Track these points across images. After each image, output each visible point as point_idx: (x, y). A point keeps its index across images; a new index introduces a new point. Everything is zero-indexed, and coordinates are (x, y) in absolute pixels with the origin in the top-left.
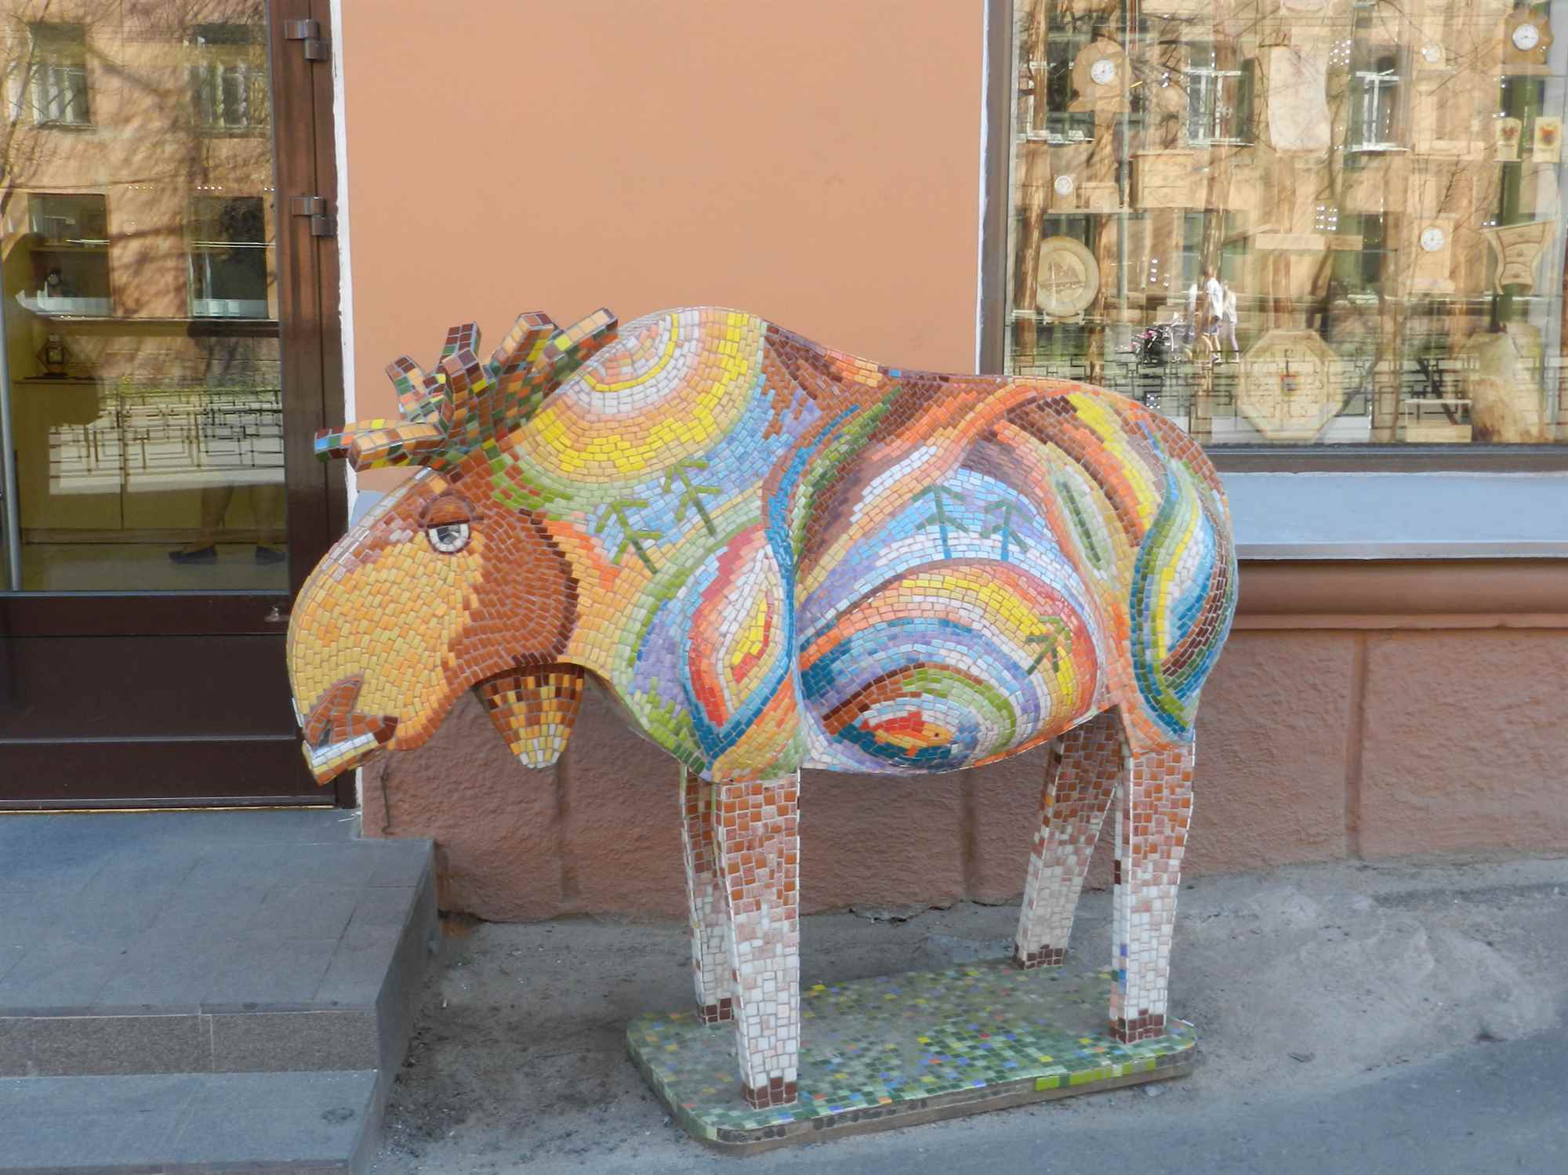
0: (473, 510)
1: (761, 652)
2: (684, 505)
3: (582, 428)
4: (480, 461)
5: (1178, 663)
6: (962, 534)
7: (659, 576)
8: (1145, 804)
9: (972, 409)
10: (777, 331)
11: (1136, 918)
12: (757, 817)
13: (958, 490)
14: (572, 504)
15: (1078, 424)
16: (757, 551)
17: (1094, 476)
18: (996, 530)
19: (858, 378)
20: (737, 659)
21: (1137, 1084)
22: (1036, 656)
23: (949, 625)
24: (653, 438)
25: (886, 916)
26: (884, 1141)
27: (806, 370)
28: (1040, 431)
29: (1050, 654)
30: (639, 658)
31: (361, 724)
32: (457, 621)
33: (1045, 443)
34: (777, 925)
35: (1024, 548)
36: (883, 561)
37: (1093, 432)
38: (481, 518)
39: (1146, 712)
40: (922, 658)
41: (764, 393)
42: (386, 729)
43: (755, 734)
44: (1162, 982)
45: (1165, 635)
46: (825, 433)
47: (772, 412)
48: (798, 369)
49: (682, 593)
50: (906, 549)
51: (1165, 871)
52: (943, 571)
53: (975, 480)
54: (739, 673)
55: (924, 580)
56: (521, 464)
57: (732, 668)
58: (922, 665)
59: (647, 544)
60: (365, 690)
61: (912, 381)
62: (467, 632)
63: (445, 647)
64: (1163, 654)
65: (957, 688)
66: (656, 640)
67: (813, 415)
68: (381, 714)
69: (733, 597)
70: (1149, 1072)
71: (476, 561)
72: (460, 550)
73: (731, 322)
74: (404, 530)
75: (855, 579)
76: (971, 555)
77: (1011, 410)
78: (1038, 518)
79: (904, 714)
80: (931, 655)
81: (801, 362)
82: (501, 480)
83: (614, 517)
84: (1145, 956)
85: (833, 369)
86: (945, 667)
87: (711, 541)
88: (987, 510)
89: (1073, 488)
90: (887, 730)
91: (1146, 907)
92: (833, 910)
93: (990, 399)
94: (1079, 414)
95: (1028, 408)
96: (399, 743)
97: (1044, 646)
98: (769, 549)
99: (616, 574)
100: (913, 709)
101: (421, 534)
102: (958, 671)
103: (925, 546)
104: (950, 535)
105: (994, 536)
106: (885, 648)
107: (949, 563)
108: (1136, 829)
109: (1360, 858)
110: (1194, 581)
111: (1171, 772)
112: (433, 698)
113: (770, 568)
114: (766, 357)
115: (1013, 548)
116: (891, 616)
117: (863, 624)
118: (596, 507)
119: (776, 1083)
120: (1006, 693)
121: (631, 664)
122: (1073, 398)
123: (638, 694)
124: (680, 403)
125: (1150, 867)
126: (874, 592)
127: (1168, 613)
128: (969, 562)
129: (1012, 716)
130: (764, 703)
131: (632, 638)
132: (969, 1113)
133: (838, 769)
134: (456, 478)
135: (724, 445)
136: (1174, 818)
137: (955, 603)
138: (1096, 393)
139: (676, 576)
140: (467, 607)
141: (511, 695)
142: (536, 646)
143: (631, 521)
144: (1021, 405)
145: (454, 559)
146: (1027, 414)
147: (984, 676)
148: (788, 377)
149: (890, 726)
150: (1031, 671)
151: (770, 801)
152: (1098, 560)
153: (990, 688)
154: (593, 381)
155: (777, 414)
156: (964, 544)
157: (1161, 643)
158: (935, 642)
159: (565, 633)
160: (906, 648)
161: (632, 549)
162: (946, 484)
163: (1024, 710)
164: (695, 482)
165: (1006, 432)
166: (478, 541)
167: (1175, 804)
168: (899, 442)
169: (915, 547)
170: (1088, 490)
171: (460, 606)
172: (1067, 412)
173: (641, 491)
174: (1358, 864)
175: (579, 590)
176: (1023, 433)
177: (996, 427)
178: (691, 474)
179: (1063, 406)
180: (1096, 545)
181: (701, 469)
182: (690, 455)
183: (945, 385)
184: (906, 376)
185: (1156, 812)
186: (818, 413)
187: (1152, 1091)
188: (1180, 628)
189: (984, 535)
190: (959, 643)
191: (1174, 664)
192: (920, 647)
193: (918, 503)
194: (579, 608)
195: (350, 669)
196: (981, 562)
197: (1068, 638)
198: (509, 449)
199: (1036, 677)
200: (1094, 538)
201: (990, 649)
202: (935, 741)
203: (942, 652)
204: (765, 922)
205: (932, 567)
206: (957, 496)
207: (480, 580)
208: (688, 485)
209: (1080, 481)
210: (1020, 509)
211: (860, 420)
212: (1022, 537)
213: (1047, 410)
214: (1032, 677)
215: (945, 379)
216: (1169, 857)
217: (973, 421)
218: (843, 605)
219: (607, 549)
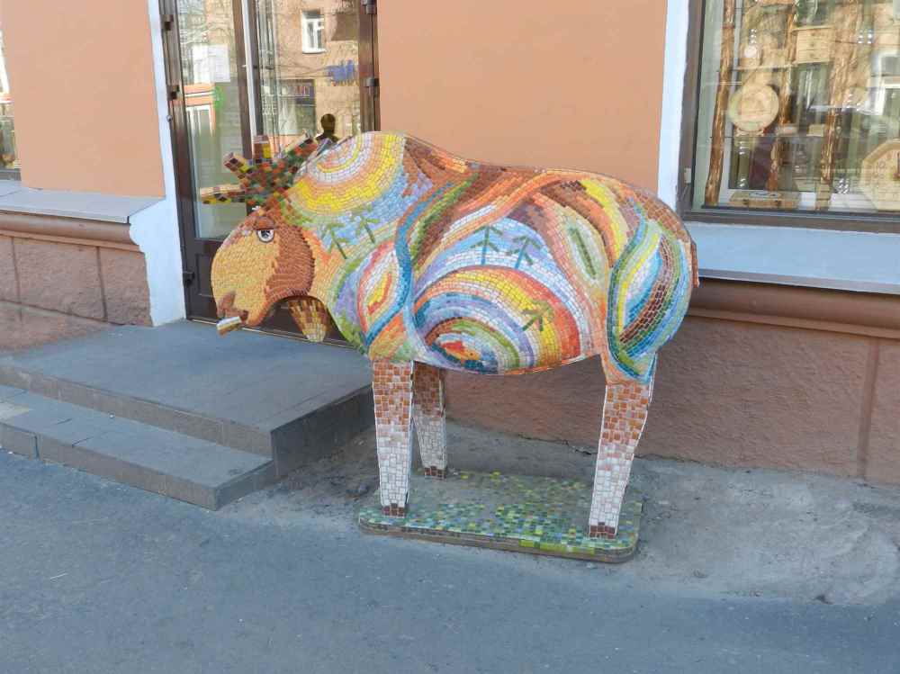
0: (274, 223)
1: (382, 302)
2: (360, 228)
3: (317, 188)
4: (276, 202)
5: (628, 336)
6: (494, 252)
7: (347, 260)
8: (613, 412)
9: (519, 186)
10: (410, 144)
11: (601, 472)
12: (390, 380)
13: (501, 229)
14: (312, 224)
15: (586, 197)
16: (388, 252)
17: (596, 227)
18: (516, 252)
19: (454, 168)
20: (371, 303)
21: (583, 558)
22: (528, 321)
23: (478, 300)
24: (347, 195)
25: (582, 449)
26: (433, 546)
27: (426, 164)
28: (563, 200)
29: (538, 321)
30: (338, 297)
31: (235, 312)
32: (270, 272)
33: (564, 206)
34: (398, 432)
35: (530, 263)
36: (449, 263)
37: (596, 202)
38: (278, 227)
39: (612, 361)
40: (461, 314)
41: (403, 175)
42: (244, 315)
43: (380, 341)
44: (616, 511)
45: (623, 321)
46: (434, 196)
47: (406, 185)
48: (421, 163)
49: (357, 269)
50: (462, 258)
51: (624, 451)
52: (479, 271)
53: (512, 224)
54: (372, 310)
55: (467, 274)
56: (292, 204)
57: (368, 307)
58: (460, 318)
59: (343, 245)
60: (237, 297)
61: (485, 171)
62: (274, 277)
63: (265, 283)
64: (621, 330)
65: (480, 332)
66: (346, 290)
67: (428, 186)
68: (242, 309)
69: (373, 273)
70: (590, 555)
71: (276, 246)
72: (270, 241)
73: (387, 139)
74: (248, 230)
75: (436, 271)
76: (497, 264)
77: (543, 188)
78: (545, 247)
79: (453, 341)
80: (467, 313)
81: (424, 160)
82: (285, 211)
83: (328, 231)
84: (605, 494)
85: (441, 164)
86: (474, 320)
87: (372, 246)
88: (515, 240)
89: (581, 232)
90: (449, 348)
91: (609, 468)
92: (557, 440)
93: (530, 181)
94: (587, 191)
95: (554, 187)
96: (250, 322)
97: (534, 316)
98: (394, 253)
99: (329, 257)
100: (458, 339)
101: (254, 233)
102: (480, 323)
103: (474, 257)
104: (488, 252)
105: (514, 255)
106: (444, 307)
107: (483, 267)
108: (606, 424)
109: (865, 478)
110: (640, 290)
111: (633, 397)
112: (261, 305)
113: (393, 261)
114: (405, 156)
115: (524, 262)
116: (447, 291)
117: (437, 294)
118: (322, 225)
119: (395, 506)
120: (509, 339)
121: (334, 300)
122: (583, 182)
123: (337, 314)
124: (359, 179)
125: (614, 447)
126: (443, 278)
127: (624, 308)
128: (494, 268)
129: (514, 351)
130: (384, 325)
131: (336, 288)
132: (482, 546)
133: (431, 364)
134: (268, 209)
135: (381, 200)
136: (633, 424)
137: (483, 289)
138: (600, 180)
139: (355, 261)
140: (273, 266)
141: (298, 308)
142: (300, 287)
143: (336, 233)
144: (549, 185)
145: (268, 245)
146: (554, 190)
147: (496, 328)
148: (416, 167)
149: (449, 345)
150: (525, 328)
151: (397, 373)
152: (594, 273)
153: (500, 335)
154: (320, 167)
155: (410, 185)
156: (493, 258)
157: (620, 324)
158: (469, 307)
159: (310, 283)
160: (453, 308)
161: (336, 246)
162: (494, 226)
163: (521, 349)
164: (366, 217)
165: (540, 200)
166: (277, 238)
167: (633, 415)
168: (475, 202)
169: (467, 257)
170: (590, 234)
171: (270, 265)
172: (580, 189)
173: (341, 219)
174: (861, 481)
175: (315, 264)
176: (550, 200)
177: (534, 197)
178: (364, 212)
179: (578, 186)
180: (593, 264)
181: (369, 211)
182: (364, 205)
183: (504, 173)
184: (482, 167)
185: (621, 418)
186: (431, 186)
187: (590, 565)
188: (631, 316)
189: (509, 254)
190: (483, 309)
191: (626, 336)
192: (461, 309)
193: (475, 235)
194: (315, 272)
195: (230, 289)
196: (502, 268)
197: (550, 314)
198: (286, 197)
199: (528, 332)
200: (592, 261)
201: (501, 314)
202: (471, 357)
203: (473, 312)
204: (392, 430)
205: (475, 268)
206: (500, 233)
207: (278, 255)
208: (363, 218)
209: (585, 227)
210: (534, 241)
211: (454, 190)
212: (530, 256)
213: (567, 188)
214: (526, 332)
215: (504, 170)
216: (627, 444)
217: (521, 193)
218: (429, 283)
219: (326, 245)
